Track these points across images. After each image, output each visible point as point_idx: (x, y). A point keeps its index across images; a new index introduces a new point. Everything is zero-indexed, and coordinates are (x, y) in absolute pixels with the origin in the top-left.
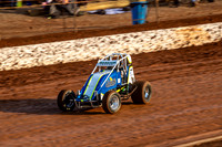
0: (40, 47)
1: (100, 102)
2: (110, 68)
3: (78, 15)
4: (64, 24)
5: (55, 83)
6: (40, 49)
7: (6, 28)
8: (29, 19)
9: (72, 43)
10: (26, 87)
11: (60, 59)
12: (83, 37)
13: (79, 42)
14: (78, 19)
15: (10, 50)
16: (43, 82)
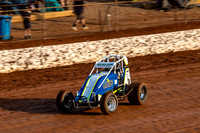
0: (153, 37)
1: (97, 102)
2: (107, 70)
3: (188, 8)
4: (175, 16)
5: (166, 70)
6: (153, 39)
7: (123, 20)
8: (144, 12)
9: (182, 33)
10: (140, 73)
11: (171, 48)
12: (192, 28)
13: (188, 32)
14: (188, 12)
15: (126, 40)
16: (155, 69)
